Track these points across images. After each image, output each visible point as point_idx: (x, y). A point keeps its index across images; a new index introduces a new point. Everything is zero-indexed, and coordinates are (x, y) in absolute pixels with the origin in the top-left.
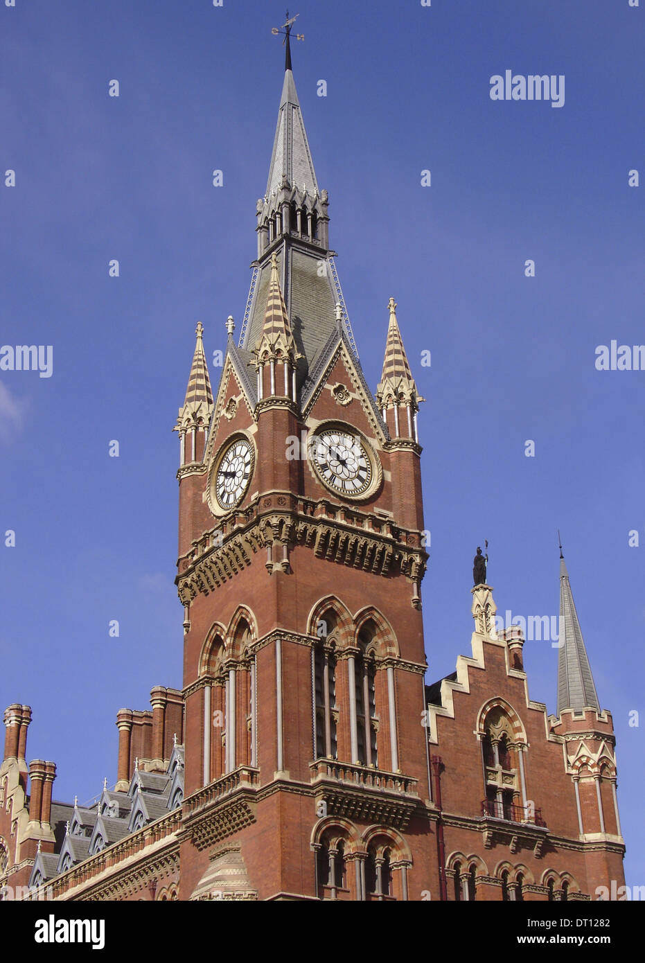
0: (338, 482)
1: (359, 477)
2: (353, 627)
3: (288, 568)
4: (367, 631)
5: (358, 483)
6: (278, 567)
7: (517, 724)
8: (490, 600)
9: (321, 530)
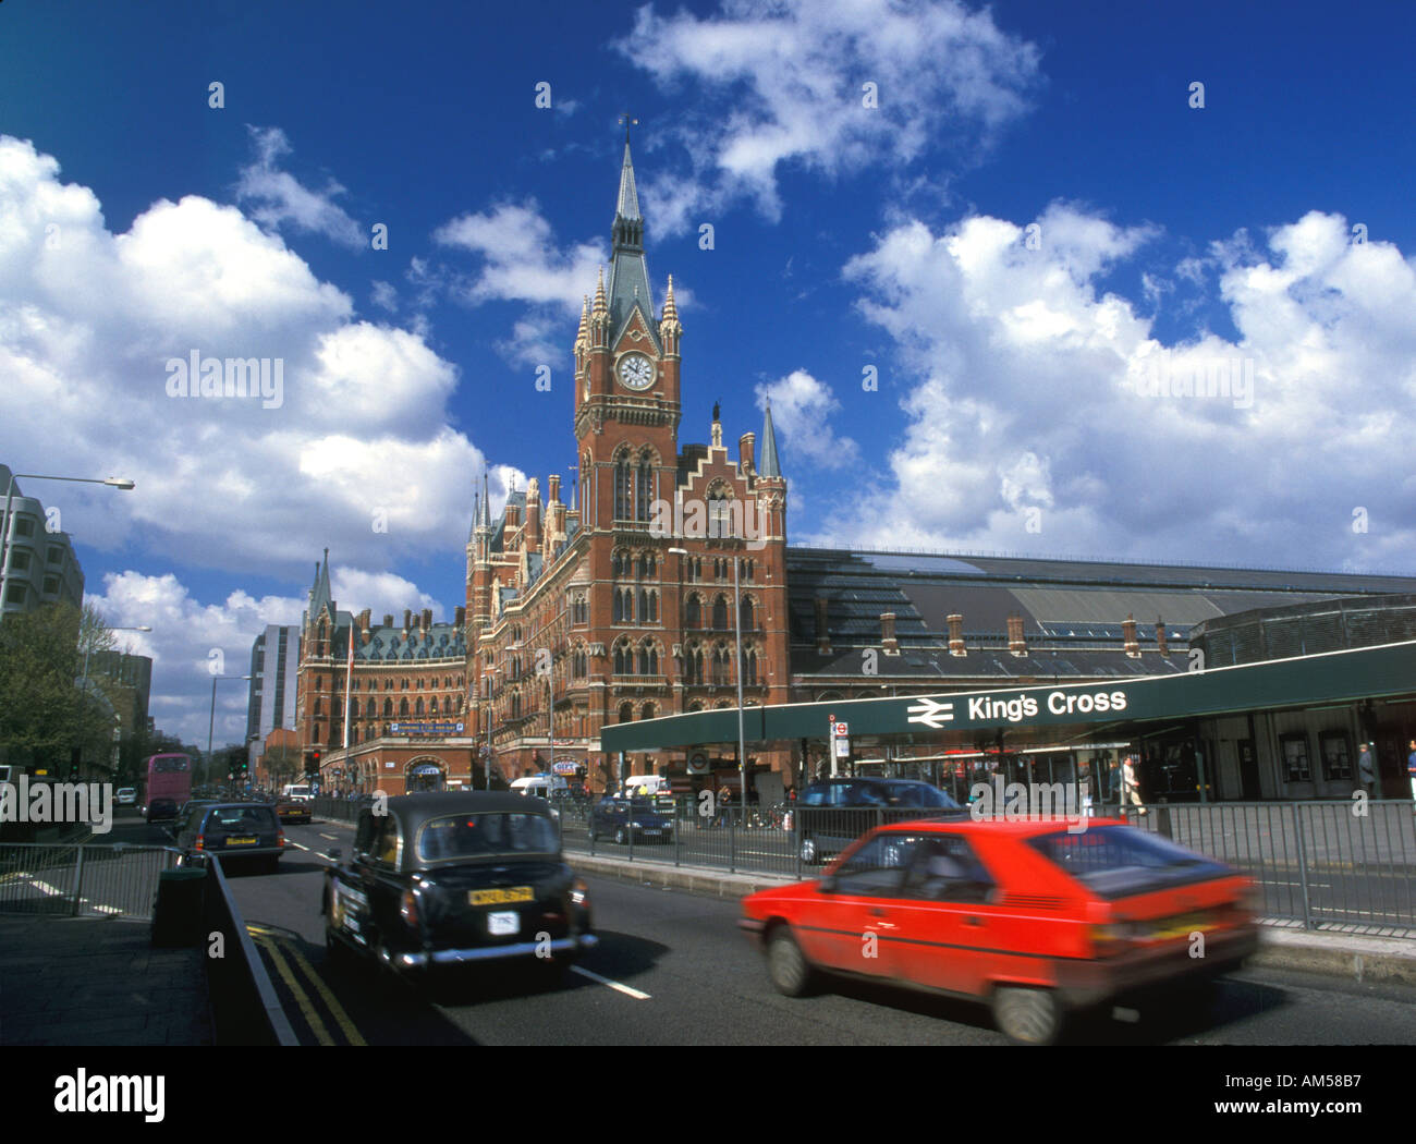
0: (633, 383)
1: (646, 378)
2: (637, 455)
3: (602, 433)
4: (646, 455)
5: (645, 381)
6: (598, 432)
7: (730, 488)
8: (719, 428)
9: (619, 411)
